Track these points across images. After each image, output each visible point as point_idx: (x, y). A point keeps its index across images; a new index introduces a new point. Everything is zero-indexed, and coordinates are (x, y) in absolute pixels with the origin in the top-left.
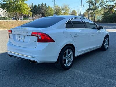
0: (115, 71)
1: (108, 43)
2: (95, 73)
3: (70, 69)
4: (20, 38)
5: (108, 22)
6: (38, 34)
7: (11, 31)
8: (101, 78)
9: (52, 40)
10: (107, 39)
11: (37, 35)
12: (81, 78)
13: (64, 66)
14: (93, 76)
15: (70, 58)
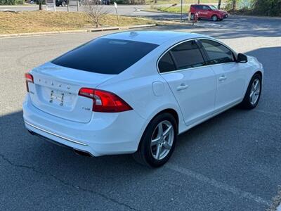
0: (266, 172)
1: (258, 91)
2: (221, 178)
3: (167, 165)
4: (53, 97)
5: (267, 15)
6: (94, 94)
7: (32, 76)
8: (234, 190)
9: (125, 107)
10: (258, 82)
11: (91, 95)
12: (190, 190)
13: (154, 159)
14: (217, 185)
15: (167, 139)
